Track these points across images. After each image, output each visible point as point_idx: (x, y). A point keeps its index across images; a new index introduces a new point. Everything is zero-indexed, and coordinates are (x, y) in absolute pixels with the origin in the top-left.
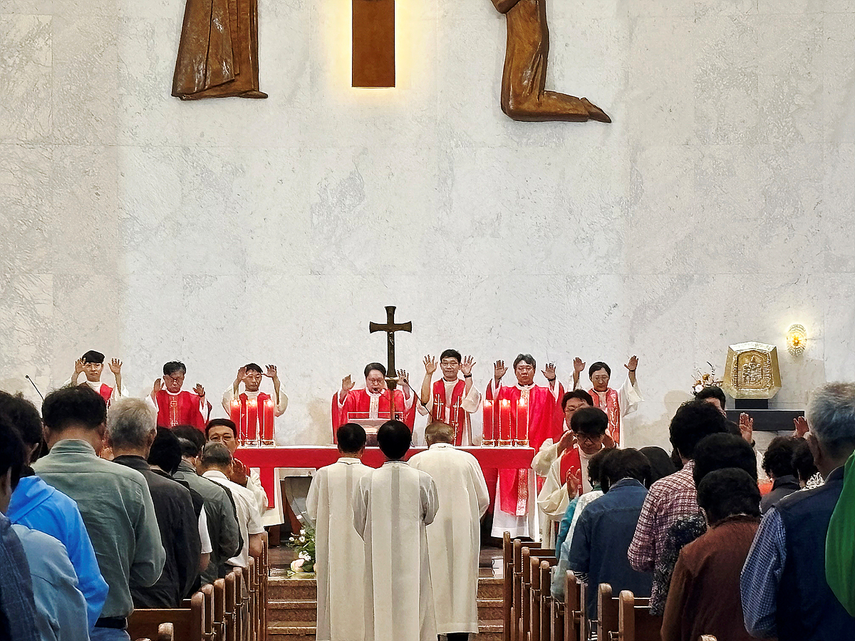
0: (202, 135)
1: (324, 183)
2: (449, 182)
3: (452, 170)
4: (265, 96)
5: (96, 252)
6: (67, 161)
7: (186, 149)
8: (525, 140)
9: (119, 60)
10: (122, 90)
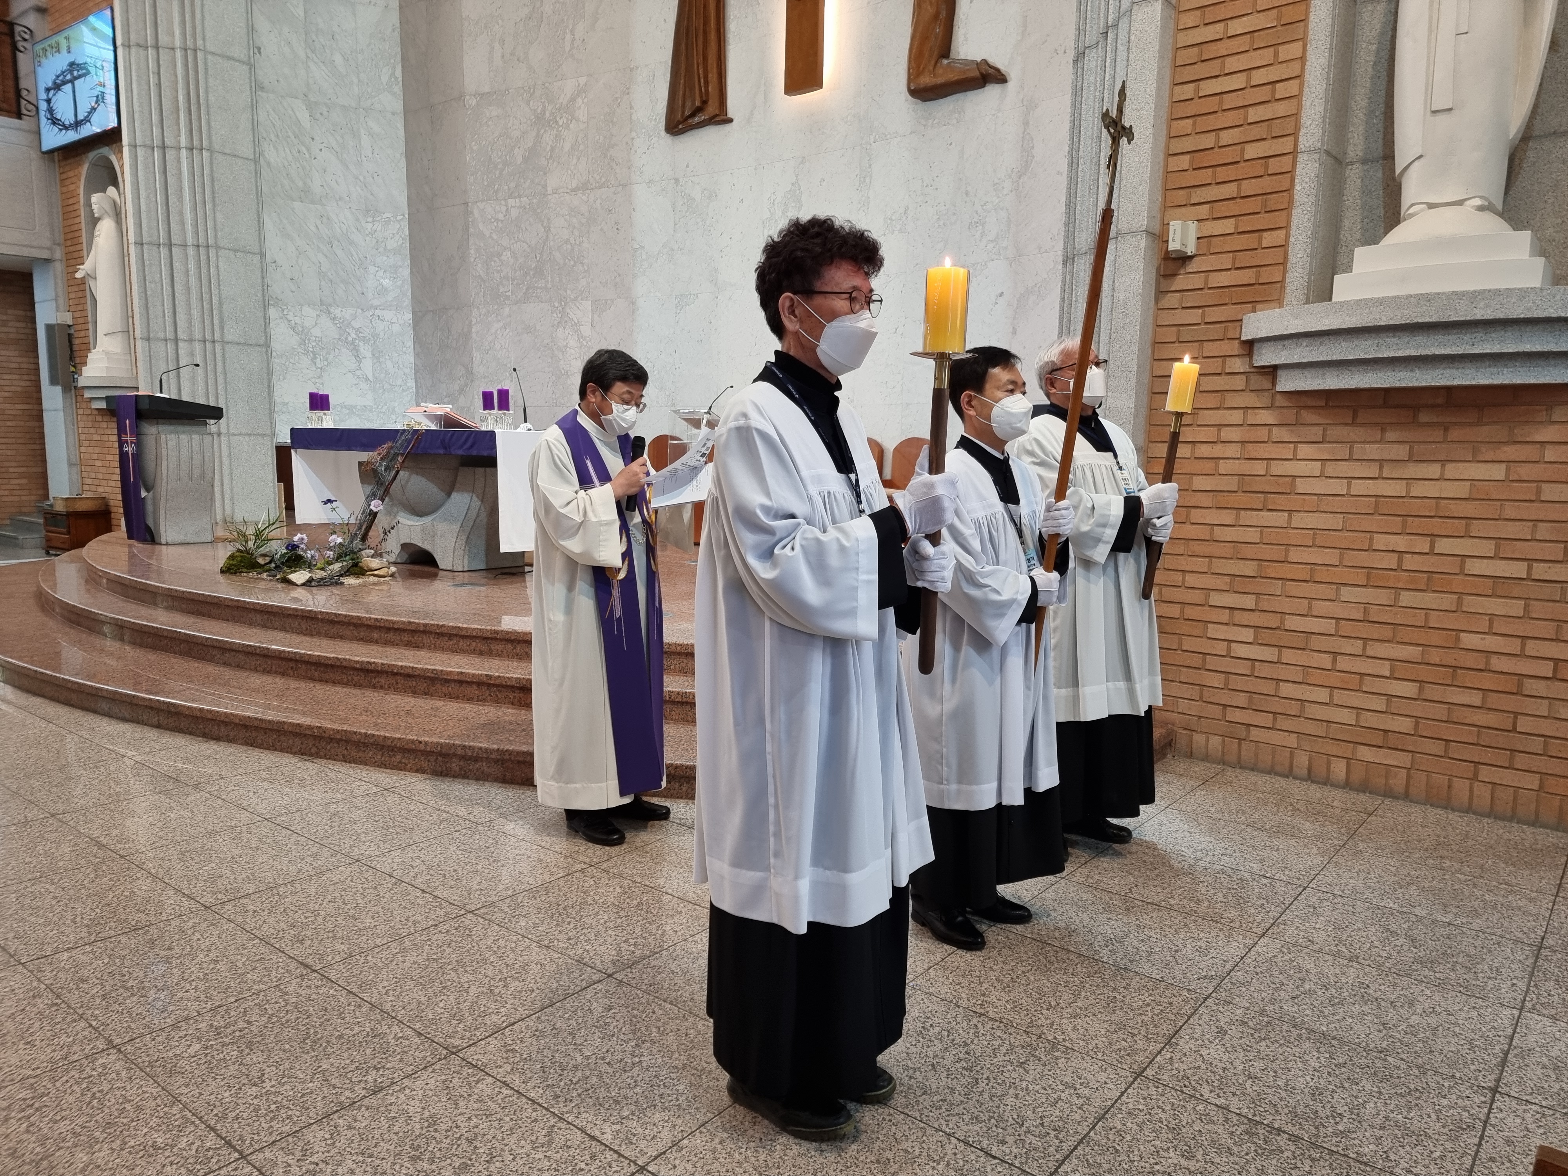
0: (687, 166)
1: (773, 197)
2: (868, 180)
3: (870, 166)
4: (730, 121)
5: (618, 279)
6: (598, 202)
7: (677, 181)
8: (931, 121)
9: (631, 108)
10: (634, 134)
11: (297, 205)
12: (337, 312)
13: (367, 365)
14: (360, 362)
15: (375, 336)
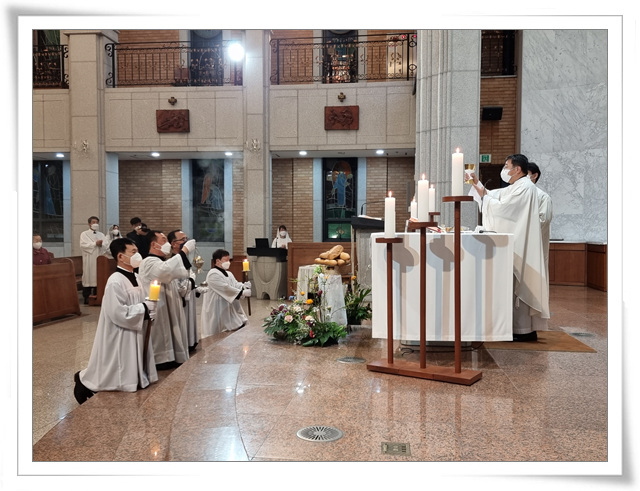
11: (543, 92)
12: (563, 155)
13: (581, 188)
14: (576, 186)
15: (587, 167)
